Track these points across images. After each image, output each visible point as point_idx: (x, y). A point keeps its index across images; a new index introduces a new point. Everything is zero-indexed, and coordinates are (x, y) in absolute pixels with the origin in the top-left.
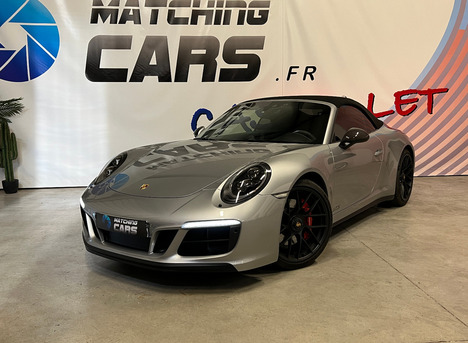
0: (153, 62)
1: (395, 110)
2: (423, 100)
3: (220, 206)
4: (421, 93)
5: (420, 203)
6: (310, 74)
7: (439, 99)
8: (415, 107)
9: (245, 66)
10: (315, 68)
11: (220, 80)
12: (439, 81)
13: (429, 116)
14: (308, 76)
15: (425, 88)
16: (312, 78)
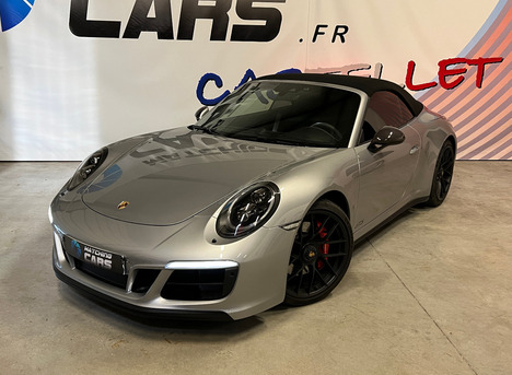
0: (152, 14)
1: (438, 81)
2: (472, 70)
3: (214, 241)
4: (471, 62)
5: (458, 202)
6: (341, 35)
7: (491, 70)
8: (461, 80)
9: (263, 23)
10: (346, 28)
11: (232, 39)
12: (493, 48)
13: (477, 90)
14: (338, 37)
15: (476, 57)
16: (343, 41)
